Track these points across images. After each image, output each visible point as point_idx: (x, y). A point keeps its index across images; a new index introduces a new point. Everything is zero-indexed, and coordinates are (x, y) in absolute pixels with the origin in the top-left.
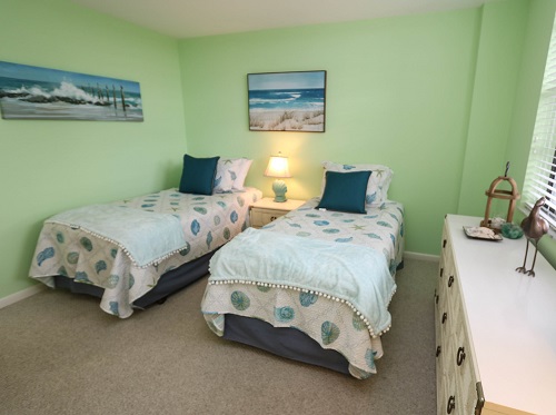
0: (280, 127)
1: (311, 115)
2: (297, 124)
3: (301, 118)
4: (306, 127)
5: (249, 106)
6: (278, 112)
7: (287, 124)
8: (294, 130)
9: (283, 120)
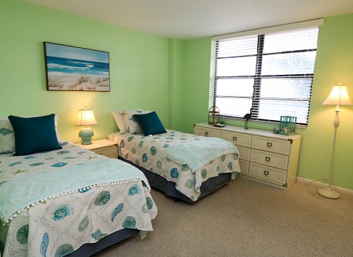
0: (78, 87)
1: (101, 80)
2: (91, 86)
3: (94, 82)
4: (98, 88)
5: (47, 69)
6: (76, 76)
7: (84, 86)
8: (89, 90)
9: (80, 82)
